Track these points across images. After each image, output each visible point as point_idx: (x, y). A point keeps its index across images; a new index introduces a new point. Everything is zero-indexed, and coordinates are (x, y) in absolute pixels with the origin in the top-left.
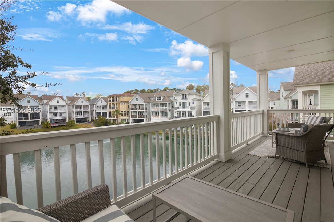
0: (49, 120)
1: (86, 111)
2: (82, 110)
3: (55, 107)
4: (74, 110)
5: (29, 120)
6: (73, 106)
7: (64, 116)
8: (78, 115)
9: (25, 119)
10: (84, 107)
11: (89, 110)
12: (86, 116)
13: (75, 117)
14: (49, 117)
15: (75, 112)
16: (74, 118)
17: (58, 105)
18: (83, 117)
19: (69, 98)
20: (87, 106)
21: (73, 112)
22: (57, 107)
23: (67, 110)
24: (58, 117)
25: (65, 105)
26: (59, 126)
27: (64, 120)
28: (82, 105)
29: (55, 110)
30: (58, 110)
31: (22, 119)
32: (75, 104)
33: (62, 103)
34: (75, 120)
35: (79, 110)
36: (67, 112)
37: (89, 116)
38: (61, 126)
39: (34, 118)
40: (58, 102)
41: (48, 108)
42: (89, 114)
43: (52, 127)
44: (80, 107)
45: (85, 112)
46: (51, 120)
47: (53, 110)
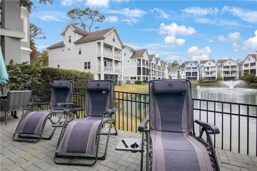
0: (203, 77)
1: (234, 70)
2: (230, 70)
3: (208, 68)
4: (223, 70)
5: (191, 76)
6: (222, 67)
7: (214, 75)
8: (226, 74)
9: (189, 76)
10: (232, 67)
11: (237, 69)
12: (234, 75)
13: (223, 75)
14: (204, 75)
15: (223, 72)
16: (222, 77)
17: (210, 66)
18: (230, 76)
19: (219, 61)
20: (235, 66)
21: (222, 71)
22: (209, 68)
23: (217, 70)
24: (210, 76)
25: (216, 66)
26: (209, 82)
27: (214, 78)
28: (230, 65)
29: (207, 70)
30: (210, 70)
31: (187, 76)
32: (223, 65)
33: (213, 64)
34: (223, 78)
35: (226, 70)
36: (217, 72)
37: (237, 75)
38: (211, 82)
39: (194, 76)
40: (210, 64)
41: (203, 68)
42: (237, 73)
43: (204, 82)
44: (228, 67)
45: (233, 72)
46: (204, 78)
47: (206, 70)
